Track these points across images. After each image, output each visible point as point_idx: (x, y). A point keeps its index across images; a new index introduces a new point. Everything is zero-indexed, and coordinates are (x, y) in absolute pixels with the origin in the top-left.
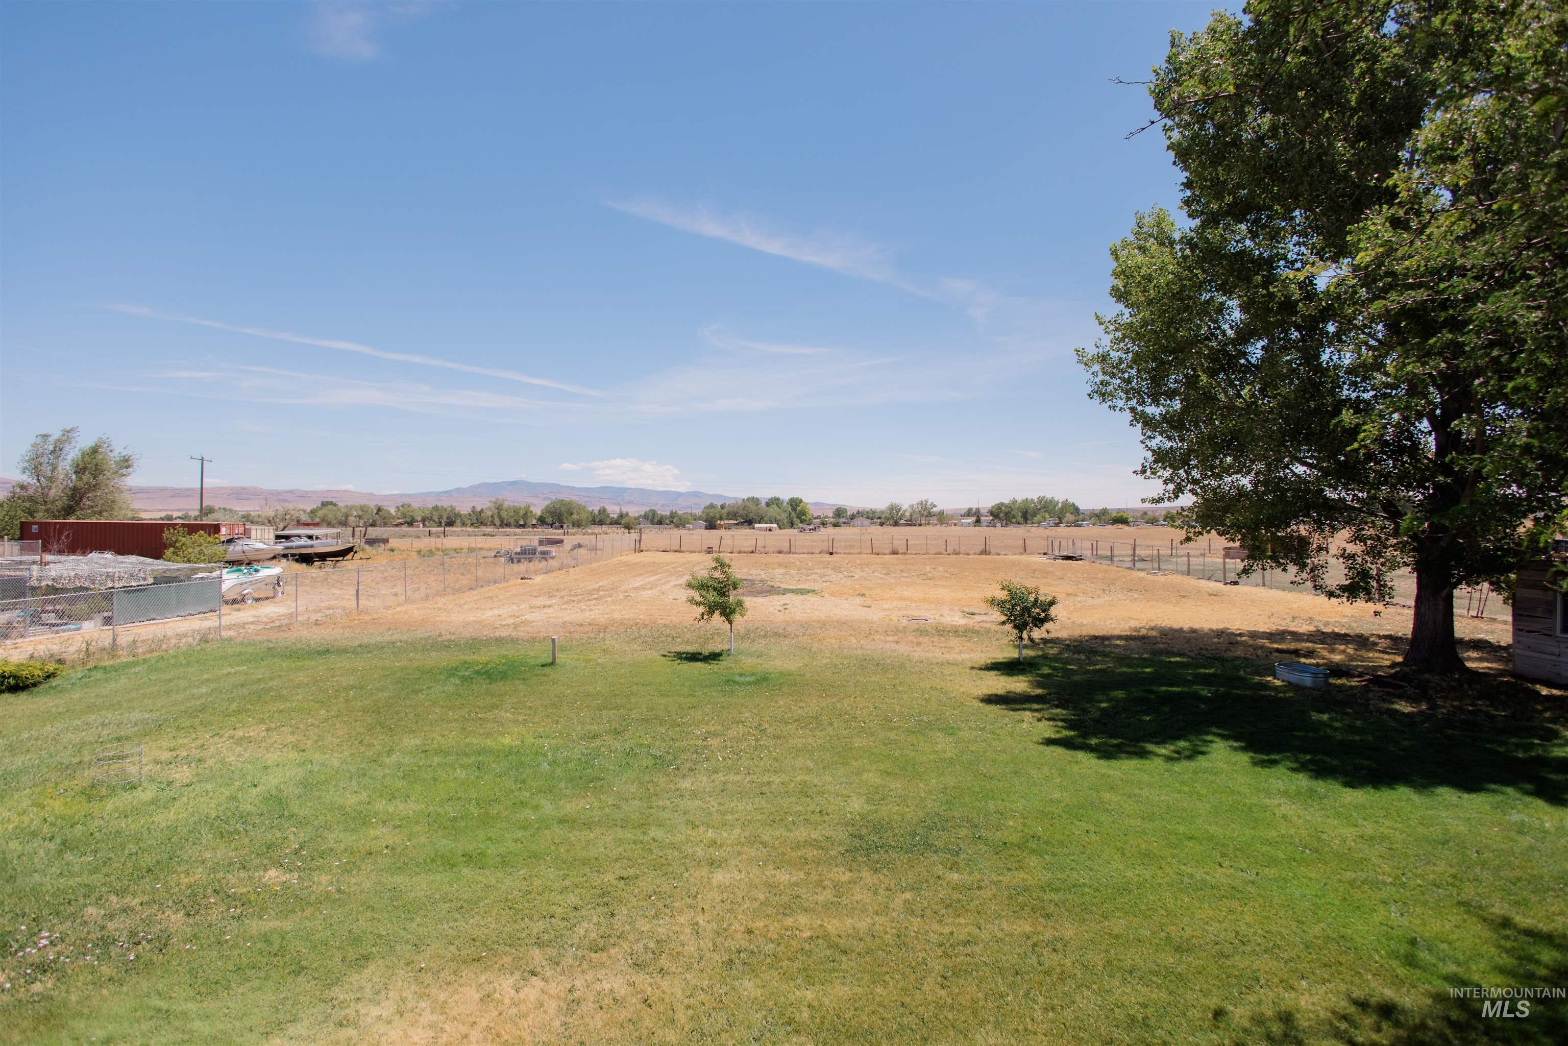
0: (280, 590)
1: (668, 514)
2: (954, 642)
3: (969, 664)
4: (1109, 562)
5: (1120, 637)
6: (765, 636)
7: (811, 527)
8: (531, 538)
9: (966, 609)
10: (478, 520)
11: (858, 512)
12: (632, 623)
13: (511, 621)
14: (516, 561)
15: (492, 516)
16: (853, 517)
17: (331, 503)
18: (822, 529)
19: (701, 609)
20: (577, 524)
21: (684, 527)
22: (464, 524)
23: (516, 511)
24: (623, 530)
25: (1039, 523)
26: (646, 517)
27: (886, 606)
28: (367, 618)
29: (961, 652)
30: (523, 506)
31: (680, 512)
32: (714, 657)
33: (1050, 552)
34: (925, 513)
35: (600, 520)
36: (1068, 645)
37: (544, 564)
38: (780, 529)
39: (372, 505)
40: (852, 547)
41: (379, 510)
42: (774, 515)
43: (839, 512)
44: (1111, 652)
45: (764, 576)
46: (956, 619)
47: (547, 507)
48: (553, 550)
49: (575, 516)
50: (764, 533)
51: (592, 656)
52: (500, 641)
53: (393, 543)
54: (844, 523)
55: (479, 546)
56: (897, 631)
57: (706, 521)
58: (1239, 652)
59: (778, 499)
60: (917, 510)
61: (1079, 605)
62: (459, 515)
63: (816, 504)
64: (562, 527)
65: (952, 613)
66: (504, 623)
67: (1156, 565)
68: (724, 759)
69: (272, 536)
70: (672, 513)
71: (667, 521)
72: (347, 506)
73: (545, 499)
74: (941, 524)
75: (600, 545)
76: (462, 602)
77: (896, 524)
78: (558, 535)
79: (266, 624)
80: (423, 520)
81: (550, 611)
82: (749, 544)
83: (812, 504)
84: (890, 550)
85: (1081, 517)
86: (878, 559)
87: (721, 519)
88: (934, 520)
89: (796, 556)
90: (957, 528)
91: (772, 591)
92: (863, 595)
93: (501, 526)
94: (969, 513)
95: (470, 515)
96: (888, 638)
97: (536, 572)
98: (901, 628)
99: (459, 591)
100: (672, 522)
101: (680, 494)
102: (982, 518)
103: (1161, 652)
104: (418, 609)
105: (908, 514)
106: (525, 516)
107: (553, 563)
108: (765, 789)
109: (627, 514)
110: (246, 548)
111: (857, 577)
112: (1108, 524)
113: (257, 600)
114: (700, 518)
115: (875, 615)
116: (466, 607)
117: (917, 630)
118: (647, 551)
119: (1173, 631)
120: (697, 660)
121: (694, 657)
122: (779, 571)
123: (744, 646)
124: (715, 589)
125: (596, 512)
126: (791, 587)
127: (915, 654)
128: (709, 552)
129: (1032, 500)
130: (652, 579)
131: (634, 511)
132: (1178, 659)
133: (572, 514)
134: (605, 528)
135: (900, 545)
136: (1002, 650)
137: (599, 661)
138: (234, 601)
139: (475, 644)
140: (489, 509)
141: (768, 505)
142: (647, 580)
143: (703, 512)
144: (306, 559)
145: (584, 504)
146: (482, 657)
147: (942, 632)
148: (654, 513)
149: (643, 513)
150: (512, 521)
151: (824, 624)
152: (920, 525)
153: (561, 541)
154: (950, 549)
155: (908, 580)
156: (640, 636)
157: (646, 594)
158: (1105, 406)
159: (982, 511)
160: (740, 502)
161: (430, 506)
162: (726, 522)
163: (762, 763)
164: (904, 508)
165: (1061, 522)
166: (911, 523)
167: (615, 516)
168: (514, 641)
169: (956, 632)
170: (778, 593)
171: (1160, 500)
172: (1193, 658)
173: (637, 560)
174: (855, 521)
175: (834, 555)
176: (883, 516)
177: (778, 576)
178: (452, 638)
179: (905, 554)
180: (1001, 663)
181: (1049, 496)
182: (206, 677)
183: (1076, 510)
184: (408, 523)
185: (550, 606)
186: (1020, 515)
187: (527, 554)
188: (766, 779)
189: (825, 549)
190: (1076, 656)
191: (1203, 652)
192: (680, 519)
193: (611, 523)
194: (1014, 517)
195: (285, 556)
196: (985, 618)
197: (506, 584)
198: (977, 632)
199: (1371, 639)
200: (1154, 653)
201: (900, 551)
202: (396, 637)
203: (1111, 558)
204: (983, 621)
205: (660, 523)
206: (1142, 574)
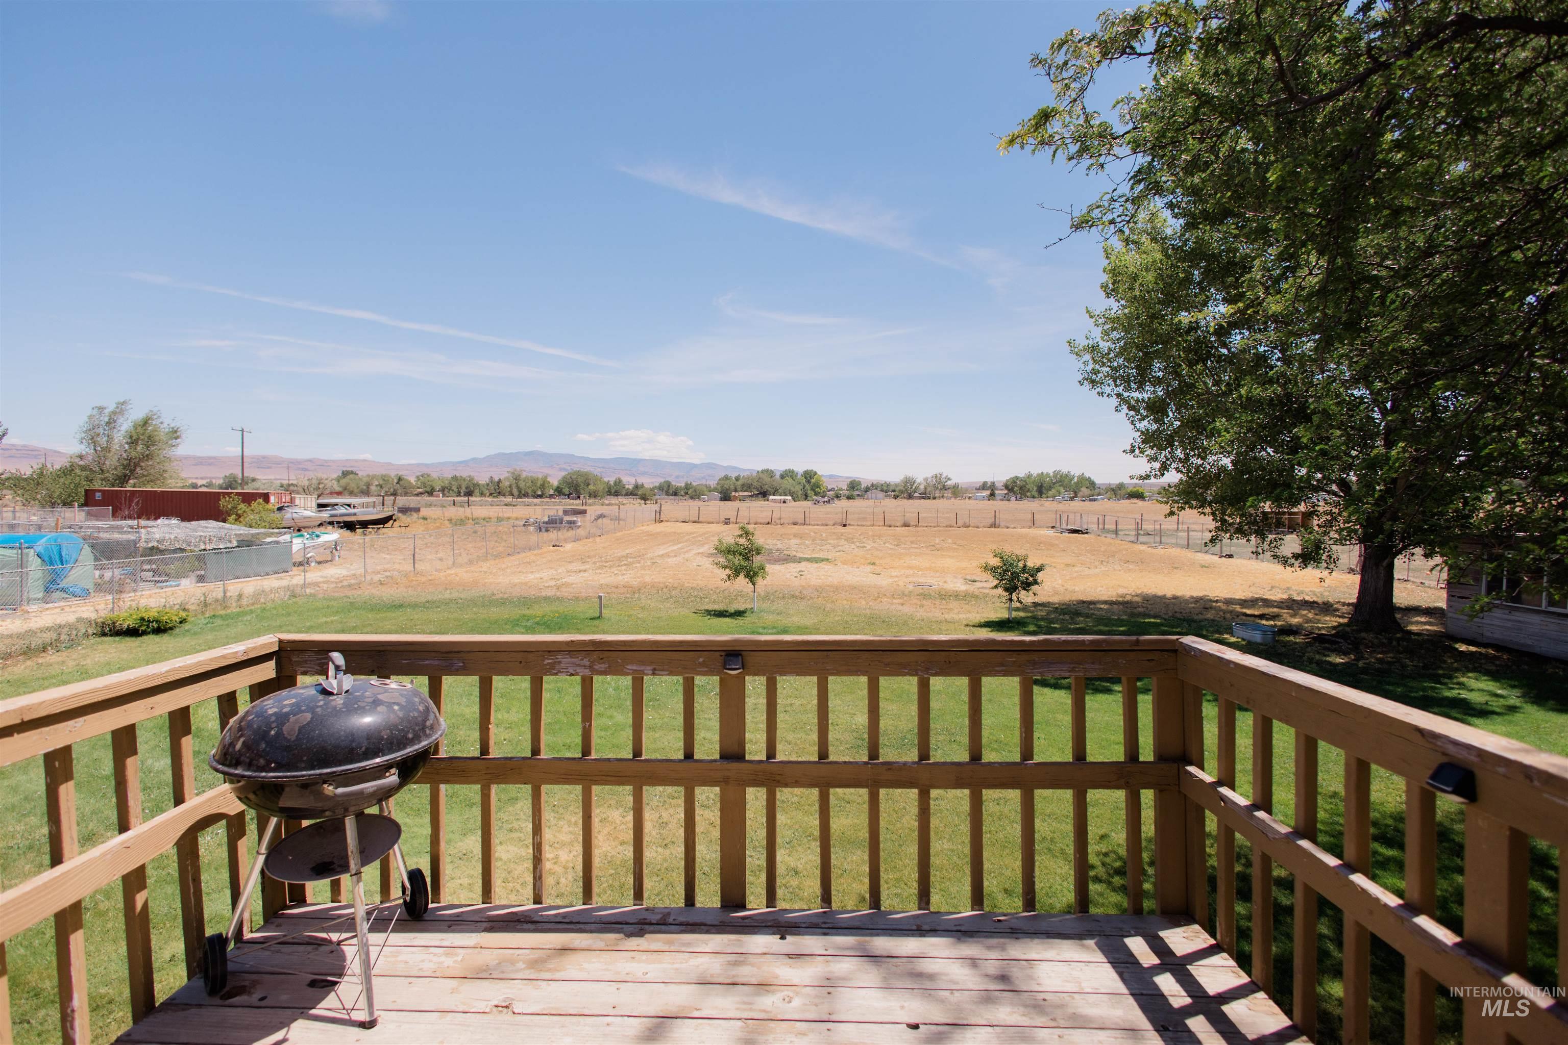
0: (337, 554)
1: (683, 485)
2: (954, 604)
3: (965, 622)
4: (1114, 536)
5: (1105, 602)
6: (784, 597)
7: (826, 499)
8: (557, 507)
9: (969, 577)
10: (497, 490)
11: (872, 485)
12: (662, 585)
13: (552, 583)
14: (543, 530)
15: (510, 486)
16: (867, 490)
17: (352, 472)
18: (836, 501)
19: (728, 572)
20: (594, 495)
21: (699, 498)
22: (482, 494)
23: (533, 482)
24: (639, 501)
25: (1054, 497)
26: (661, 488)
27: (894, 574)
28: (423, 579)
29: (958, 613)
30: (540, 476)
31: (694, 484)
32: (739, 614)
33: (1058, 525)
34: (940, 486)
35: (616, 491)
36: (1057, 608)
37: (571, 533)
38: (795, 501)
39: (393, 474)
40: (865, 519)
41: (400, 479)
42: (788, 487)
43: (853, 485)
44: (1093, 614)
45: (780, 546)
46: (958, 585)
47: (564, 477)
48: (579, 519)
49: (591, 487)
50: (778, 505)
51: (632, 612)
52: (547, 599)
53: (424, 512)
54: (858, 495)
55: (506, 515)
56: (903, 595)
57: (721, 493)
58: (1210, 615)
59: (793, 471)
60: (931, 483)
61: (1075, 575)
62: (477, 485)
63: (831, 476)
64: (579, 497)
65: (955, 580)
66: (547, 585)
67: (1158, 539)
68: (754, 688)
69: (314, 505)
70: (687, 484)
71: (682, 493)
72: (368, 476)
73: (561, 470)
74: (955, 498)
75: (622, 515)
76: (504, 566)
77: (910, 497)
78: (577, 505)
79: (336, 583)
80: (443, 490)
81: (586, 574)
82: (765, 515)
83: (826, 476)
84: (902, 523)
85: (1097, 491)
86: (891, 531)
87: (736, 491)
88: (948, 494)
89: (810, 527)
90: (971, 501)
91: (788, 559)
92: (874, 564)
93: (519, 496)
94: (984, 487)
95: (488, 485)
96: (895, 601)
97: (566, 541)
98: (906, 592)
99: (498, 556)
100: (687, 493)
101: (694, 466)
102: (997, 492)
103: (1140, 615)
104: (466, 572)
105: (922, 487)
106: (543, 486)
107: (581, 532)
108: (788, 709)
109: (642, 486)
110: (295, 515)
111: (868, 547)
112: (1124, 498)
113: (319, 563)
114: (715, 490)
115: (884, 581)
116: (508, 571)
117: (921, 594)
118: (667, 521)
119: (1155, 597)
120: (725, 616)
121: (721, 614)
122: (794, 542)
123: (766, 605)
124: (740, 554)
125: (612, 483)
126: (806, 556)
127: (918, 614)
128: (726, 523)
129: (1048, 474)
130: (675, 547)
131: (649, 482)
132: (1152, 620)
133: (588, 485)
134: (621, 499)
135: (911, 517)
136: (996, 611)
137: (639, 616)
138: (301, 564)
139: (526, 602)
140: (507, 479)
141: (782, 477)
142: (671, 549)
143: (718, 484)
144: (350, 526)
145: (599, 475)
146: (538, 611)
147: (944, 596)
148: (669, 484)
149: (657, 485)
150: (529, 491)
151: (836, 589)
152: (934, 498)
153: (584, 512)
154: (960, 523)
155: (918, 551)
156: (671, 597)
157: (671, 561)
158: (1094, 392)
159: (997, 484)
160: (755, 474)
161: (449, 476)
162: (741, 494)
163: (785, 691)
164: (918, 481)
165: (1076, 496)
166: (925, 496)
167: (631, 487)
168: (559, 599)
169: (957, 596)
170: (794, 562)
171: (1147, 477)
172: (1165, 620)
173: (658, 530)
174: (869, 494)
175: (847, 527)
176: (897, 489)
177: (793, 546)
178: (506, 596)
179: (916, 526)
180: (993, 622)
181: (1065, 470)
182: (308, 624)
183: (1092, 484)
184: (428, 493)
185: (585, 571)
186: (1035, 488)
187: (553, 523)
188: (788, 702)
189: (839, 521)
190: (1061, 617)
191: (1178, 615)
192: (695, 491)
193: (627, 494)
194: (1029, 491)
195: (331, 523)
196: (985, 585)
197: (540, 551)
198: (976, 597)
199: (1336, 606)
200: (1132, 615)
201: (912, 523)
202: (455, 595)
203: (1116, 532)
204: (983, 588)
205: (675, 494)
206: (1143, 547)
